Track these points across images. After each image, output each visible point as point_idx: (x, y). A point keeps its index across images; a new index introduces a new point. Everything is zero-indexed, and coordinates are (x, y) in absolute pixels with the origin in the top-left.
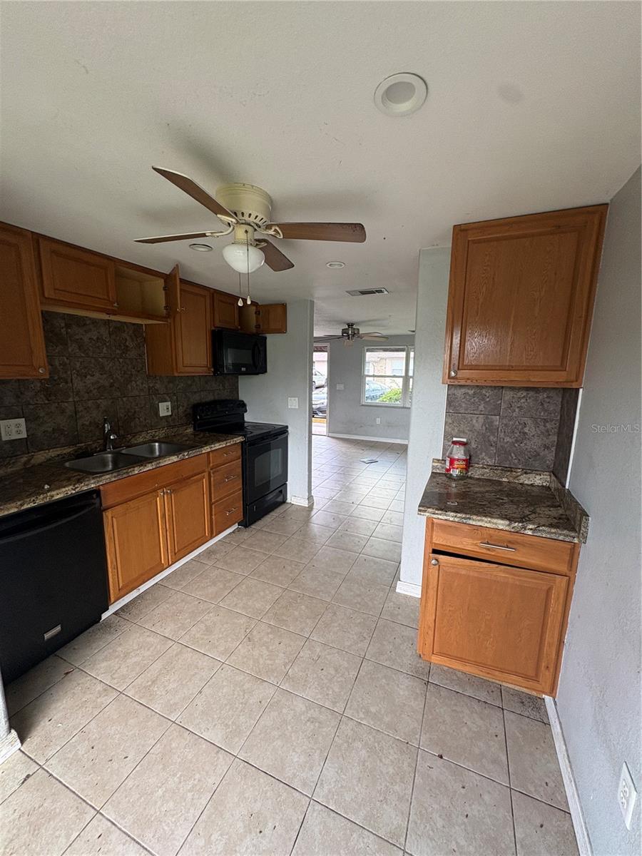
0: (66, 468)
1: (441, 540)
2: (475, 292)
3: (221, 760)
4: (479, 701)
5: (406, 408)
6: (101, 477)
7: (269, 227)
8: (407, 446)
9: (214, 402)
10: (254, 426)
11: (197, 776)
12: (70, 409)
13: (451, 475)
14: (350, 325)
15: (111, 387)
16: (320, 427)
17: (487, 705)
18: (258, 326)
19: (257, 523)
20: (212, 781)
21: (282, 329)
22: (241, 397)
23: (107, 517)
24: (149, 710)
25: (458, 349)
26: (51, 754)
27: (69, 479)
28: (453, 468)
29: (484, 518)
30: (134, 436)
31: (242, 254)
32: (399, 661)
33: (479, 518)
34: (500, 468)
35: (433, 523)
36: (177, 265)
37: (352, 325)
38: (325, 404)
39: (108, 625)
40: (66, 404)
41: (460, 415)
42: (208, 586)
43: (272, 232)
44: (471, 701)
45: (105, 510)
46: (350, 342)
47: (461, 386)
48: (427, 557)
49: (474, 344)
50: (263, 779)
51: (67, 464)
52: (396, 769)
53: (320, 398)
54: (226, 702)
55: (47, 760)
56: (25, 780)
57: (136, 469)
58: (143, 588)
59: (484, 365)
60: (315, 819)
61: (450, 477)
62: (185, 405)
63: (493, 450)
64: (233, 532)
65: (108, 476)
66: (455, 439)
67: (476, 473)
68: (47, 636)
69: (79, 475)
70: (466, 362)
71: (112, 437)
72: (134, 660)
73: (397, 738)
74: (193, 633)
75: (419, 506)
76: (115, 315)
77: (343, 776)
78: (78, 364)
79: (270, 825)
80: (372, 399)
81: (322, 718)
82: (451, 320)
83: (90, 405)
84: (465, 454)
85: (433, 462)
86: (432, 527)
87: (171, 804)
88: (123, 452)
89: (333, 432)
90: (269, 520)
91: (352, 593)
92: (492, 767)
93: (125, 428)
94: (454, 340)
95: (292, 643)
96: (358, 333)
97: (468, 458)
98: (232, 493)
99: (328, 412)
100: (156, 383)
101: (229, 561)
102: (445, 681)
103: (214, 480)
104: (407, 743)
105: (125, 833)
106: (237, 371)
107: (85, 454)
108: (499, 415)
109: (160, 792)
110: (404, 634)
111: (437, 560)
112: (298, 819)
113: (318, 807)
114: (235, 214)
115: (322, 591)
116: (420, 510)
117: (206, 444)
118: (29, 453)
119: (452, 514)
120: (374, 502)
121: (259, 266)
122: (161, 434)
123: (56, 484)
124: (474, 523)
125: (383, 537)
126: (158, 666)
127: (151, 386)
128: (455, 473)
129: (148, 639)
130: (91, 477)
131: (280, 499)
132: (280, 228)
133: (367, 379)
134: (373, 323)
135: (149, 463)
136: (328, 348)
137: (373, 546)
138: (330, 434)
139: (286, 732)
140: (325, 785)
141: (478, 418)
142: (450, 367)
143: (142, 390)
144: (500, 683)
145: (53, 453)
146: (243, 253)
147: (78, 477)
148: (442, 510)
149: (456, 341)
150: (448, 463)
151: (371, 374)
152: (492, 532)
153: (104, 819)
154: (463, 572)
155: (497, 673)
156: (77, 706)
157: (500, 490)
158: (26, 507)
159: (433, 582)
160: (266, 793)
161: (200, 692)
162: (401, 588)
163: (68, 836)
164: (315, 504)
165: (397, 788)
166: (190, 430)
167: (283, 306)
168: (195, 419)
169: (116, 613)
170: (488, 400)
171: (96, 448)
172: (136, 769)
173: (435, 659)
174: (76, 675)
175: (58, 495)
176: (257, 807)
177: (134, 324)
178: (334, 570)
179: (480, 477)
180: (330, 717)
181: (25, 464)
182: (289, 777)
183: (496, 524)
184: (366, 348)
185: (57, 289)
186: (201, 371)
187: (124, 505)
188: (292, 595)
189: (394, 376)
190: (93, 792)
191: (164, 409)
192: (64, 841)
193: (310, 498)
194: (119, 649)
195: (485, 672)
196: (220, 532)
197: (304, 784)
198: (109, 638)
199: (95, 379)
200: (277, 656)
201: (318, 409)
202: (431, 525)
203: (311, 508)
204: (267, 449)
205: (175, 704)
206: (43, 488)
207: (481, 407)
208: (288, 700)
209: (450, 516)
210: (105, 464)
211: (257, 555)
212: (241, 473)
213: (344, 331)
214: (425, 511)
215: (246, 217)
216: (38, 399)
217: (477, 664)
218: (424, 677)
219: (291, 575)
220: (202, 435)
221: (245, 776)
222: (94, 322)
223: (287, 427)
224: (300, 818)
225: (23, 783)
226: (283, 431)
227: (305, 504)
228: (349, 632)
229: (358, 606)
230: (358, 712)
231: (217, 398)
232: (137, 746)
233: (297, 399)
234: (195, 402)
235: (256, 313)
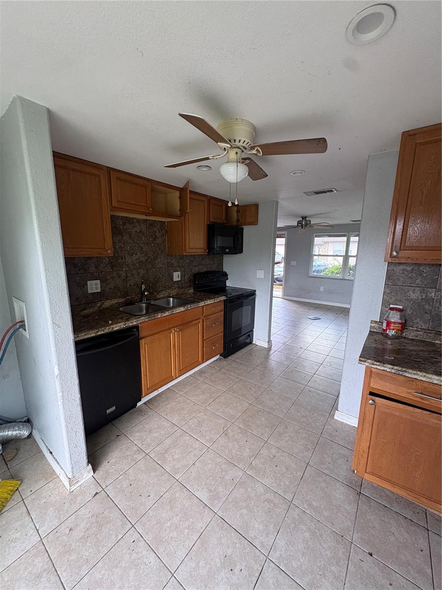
0: (120, 311)
1: (378, 385)
2: (420, 186)
3: (206, 513)
4: (406, 518)
5: (345, 280)
6: (139, 318)
7: (252, 148)
8: (349, 309)
9: (208, 273)
10: (233, 290)
11: (191, 520)
12: (123, 275)
13: (387, 334)
14: (304, 218)
15: (146, 262)
16: (278, 291)
17: (413, 524)
18: (238, 221)
19: (232, 356)
20: (200, 525)
21: (255, 222)
22: (225, 269)
23: (142, 343)
24: (163, 469)
25: (401, 233)
26: (108, 483)
27: (122, 318)
28: (390, 329)
29: (419, 373)
30: (158, 293)
31: (232, 169)
32: (336, 471)
33: (415, 372)
34: (434, 332)
35: (371, 372)
36: (188, 181)
37: (306, 217)
38: (282, 275)
39: (140, 410)
40: (121, 272)
41: (398, 287)
42: (199, 394)
43: (254, 152)
44: (398, 516)
45: (142, 338)
46: (303, 230)
47: (400, 264)
48: (365, 397)
49: (416, 229)
50: (234, 534)
51: (121, 309)
52: (333, 554)
53: (279, 270)
54: (210, 474)
55: (106, 486)
56: (95, 495)
57: (159, 314)
58: (161, 390)
59: (425, 247)
60: (270, 574)
61: (387, 336)
62: (189, 274)
63: (428, 317)
64: (217, 360)
65: (143, 318)
66: (391, 306)
67: (410, 334)
68: (108, 411)
69: (127, 316)
70: (408, 244)
71: (146, 294)
72: (155, 435)
73: (334, 530)
74: (190, 424)
75: (360, 357)
76: (150, 216)
77: (291, 548)
78: (129, 247)
79: (238, 567)
80: (317, 272)
81: (276, 501)
82: (395, 210)
83: (134, 273)
84: (401, 319)
85: (371, 323)
86: (371, 375)
87: (175, 534)
88: (152, 303)
89: (287, 296)
90: (241, 354)
91: (300, 414)
92: (417, 575)
93: (153, 289)
94: (397, 226)
95: (255, 443)
96: (310, 223)
97: (404, 322)
98: (216, 335)
99: (284, 281)
100: (172, 259)
101: (213, 379)
102: (374, 495)
103: (206, 325)
104: (342, 536)
105: (148, 544)
106: (223, 251)
107: (130, 303)
108: (436, 288)
109: (169, 524)
110: (340, 451)
111: (373, 401)
112: (258, 569)
113: (272, 565)
114: (230, 141)
115: (277, 409)
116: (360, 360)
117: (202, 300)
118: (101, 301)
119: (389, 366)
120: (317, 349)
121: (244, 177)
122: (174, 292)
123: (115, 320)
124: (410, 376)
125: (324, 375)
126: (168, 441)
127: (169, 261)
128: (391, 333)
129: (164, 423)
130: (134, 318)
131: (248, 341)
132: (261, 149)
133: (315, 257)
134: (323, 215)
135: (167, 311)
136: (286, 235)
137: (316, 381)
138: (285, 297)
139: (250, 505)
140: (278, 550)
141: (414, 290)
142: (392, 248)
143: (164, 264)
144: (426, 507)
145: (114, 301)
146: (234, 169)
147: (127, 317)
148: (380, 362)
149: (399, 227)
150: (385, 325)
151: (317, 254)
152: (426, 385)
153: (136, 532)
154: (397, 414)
155: (424, 500)
156: (123, 457)
157: (433, 351)
158: (99, 333)
159: (369, 417)
160: (236, 544)
161: (194, 464)
162: (338, 416)
163: (117, 536)
164: (273, 346)
165: (333, 568)
166: (192, 291)
167: (256, 206)
168: (195, 283)
169: (145, 403)
170: (425, 275)
171: (137, 300)
172: (155, 505)
173: (367, 477)
174: (122, 437)
175: (116, 327)
176: (229, 552)
177: (160, 221)
178: (286, 395)
179: (414, 338)
180: (282, 501)
181: (100, 307)
182: (251, 537)
183: (431, 378)
184: (315, 235)
185: (120, 202)
186: (200, 252)
187: (152, 337)
188: (256, 409)
189: (337, 256)
190: (130, 512)
191: (177, 276)
192: (114, 538)
193: (269, 341)
194: (147, 426)
195: (413, 497)
196: (208, 360)
197: (263, 546)
198: (141, 418)
199: (138, 256)
200: (245, 450)
201: (276, 279)
202: (369, 373)
203: (269, 349)
204: (241, 305)
205: (179, 468)
206: (109, 323)
207: (418, 281)
208: (252, 482)
209: (388, 368)
210: (141, 310)
211: (232, 378)
212: (223, 321)
213: (299, 222)
214: (365, 361)
215: (237, 143)
216: (107, 268)
217: (403, 487)
218: (357, 488)
219: (255, 395)
220: (199, 294)
221: (222, 528)
222: (138, 221)
223: (255, 291)
224: (259, 568)
225: (94, 496)
226: (253, 294)
227: (266, 345)
228: (297, 443)
229: (304, 424)
230: (303, 503)
231: (209, 270)
232: (156, 490)
233: (263, 271)
234: (195, 273)
235: (237, 211)
